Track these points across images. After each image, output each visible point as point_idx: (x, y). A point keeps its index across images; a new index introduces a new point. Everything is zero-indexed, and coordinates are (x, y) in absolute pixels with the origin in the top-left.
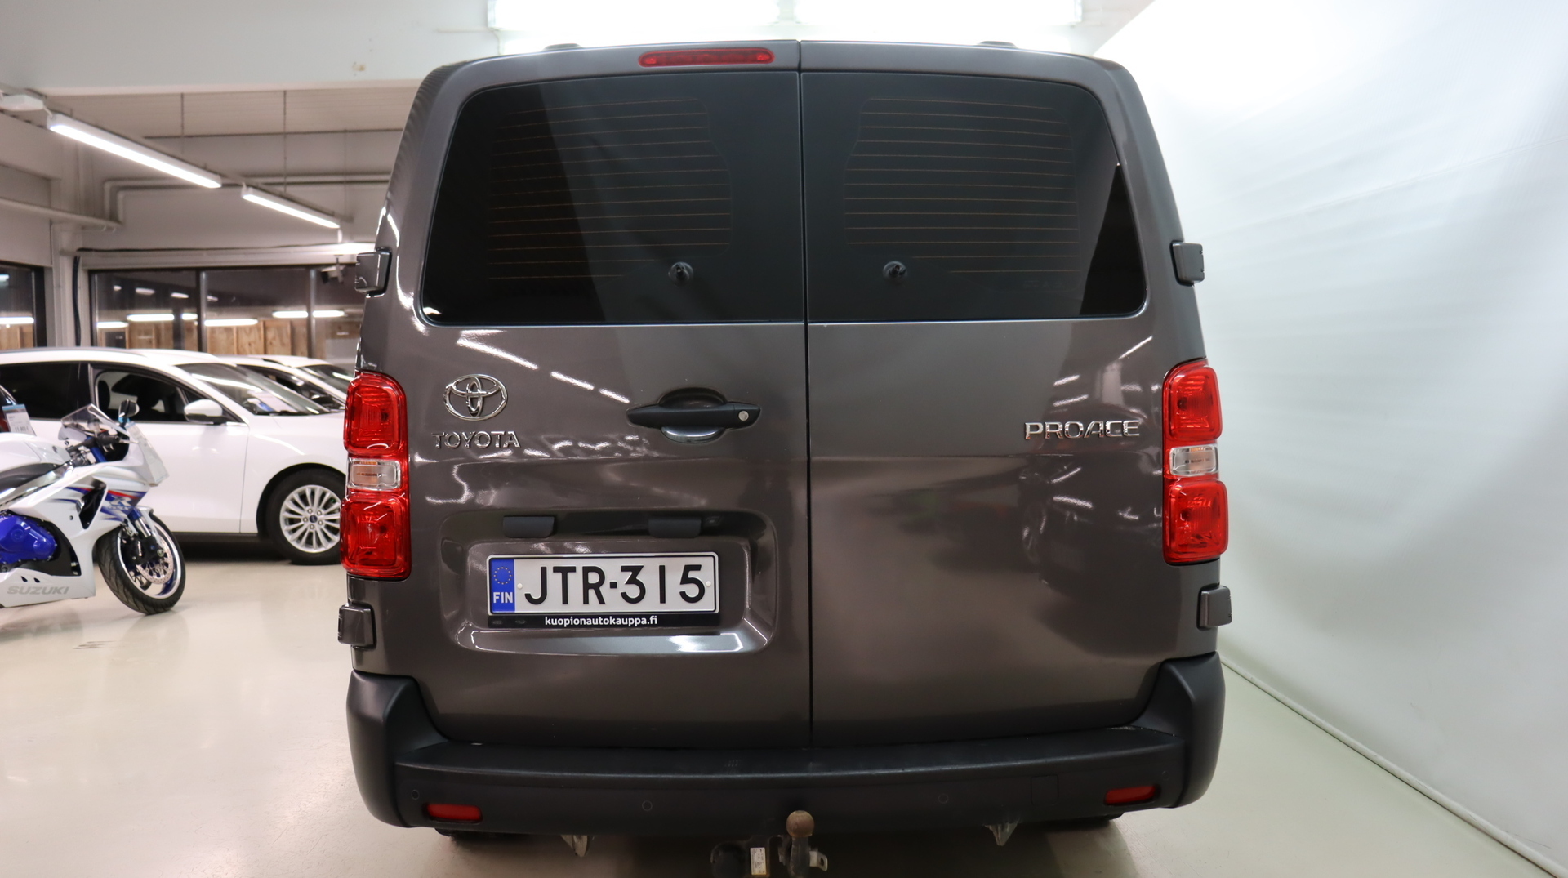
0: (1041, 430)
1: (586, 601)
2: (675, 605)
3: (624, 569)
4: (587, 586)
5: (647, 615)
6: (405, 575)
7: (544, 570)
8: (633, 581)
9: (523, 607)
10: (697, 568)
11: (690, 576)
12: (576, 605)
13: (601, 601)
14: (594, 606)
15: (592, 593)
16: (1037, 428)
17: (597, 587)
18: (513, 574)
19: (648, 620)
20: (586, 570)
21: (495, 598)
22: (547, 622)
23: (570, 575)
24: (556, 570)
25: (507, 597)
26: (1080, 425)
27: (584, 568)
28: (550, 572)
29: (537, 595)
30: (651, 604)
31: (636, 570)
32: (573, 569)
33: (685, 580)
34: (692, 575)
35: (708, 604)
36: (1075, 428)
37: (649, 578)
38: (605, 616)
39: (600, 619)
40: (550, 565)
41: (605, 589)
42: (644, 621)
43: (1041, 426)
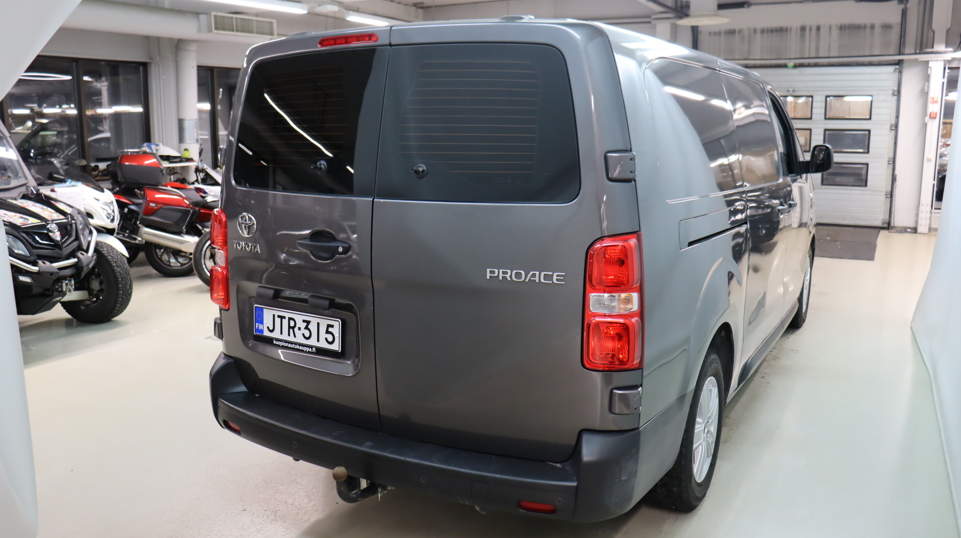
0: (496, 274)
1: (289, 335)
2: (323, 344)
3: (304, 321)
4: (290, 327)
5: (311, 347)
6: (228, 310)
7: (274, 315)
8: (307, 328)
9: (266, 333)
10: (332, 326)
11: (329, 330)
12: (285, 337)
13: (295, 336)
14: (291, 338)
15: (291, 330)
16: (494, 272)
17: (293, 328)
18: (263, 315)
19: (312, 350)
20: (290, 319)
21: (257, 326)
22: (274, 342)
23: (283, 320)
24: (279, 316)
25: (261, 327)
26: (523, 273)
27: (289, 318)
28: (276, 317)
29: (271, 328)
30: (313, 342)
31: (308, 322)
32: (284, 317)
33: (327, 332)
34: (330, 329)
35: (336, 347)
36: (518, 275)
37: (313, 327)
38: (296, 344)
39: (294, 345)
40: (277, 313)
41: (296, 329)
42: (310, 350)
43: (496, 271)
